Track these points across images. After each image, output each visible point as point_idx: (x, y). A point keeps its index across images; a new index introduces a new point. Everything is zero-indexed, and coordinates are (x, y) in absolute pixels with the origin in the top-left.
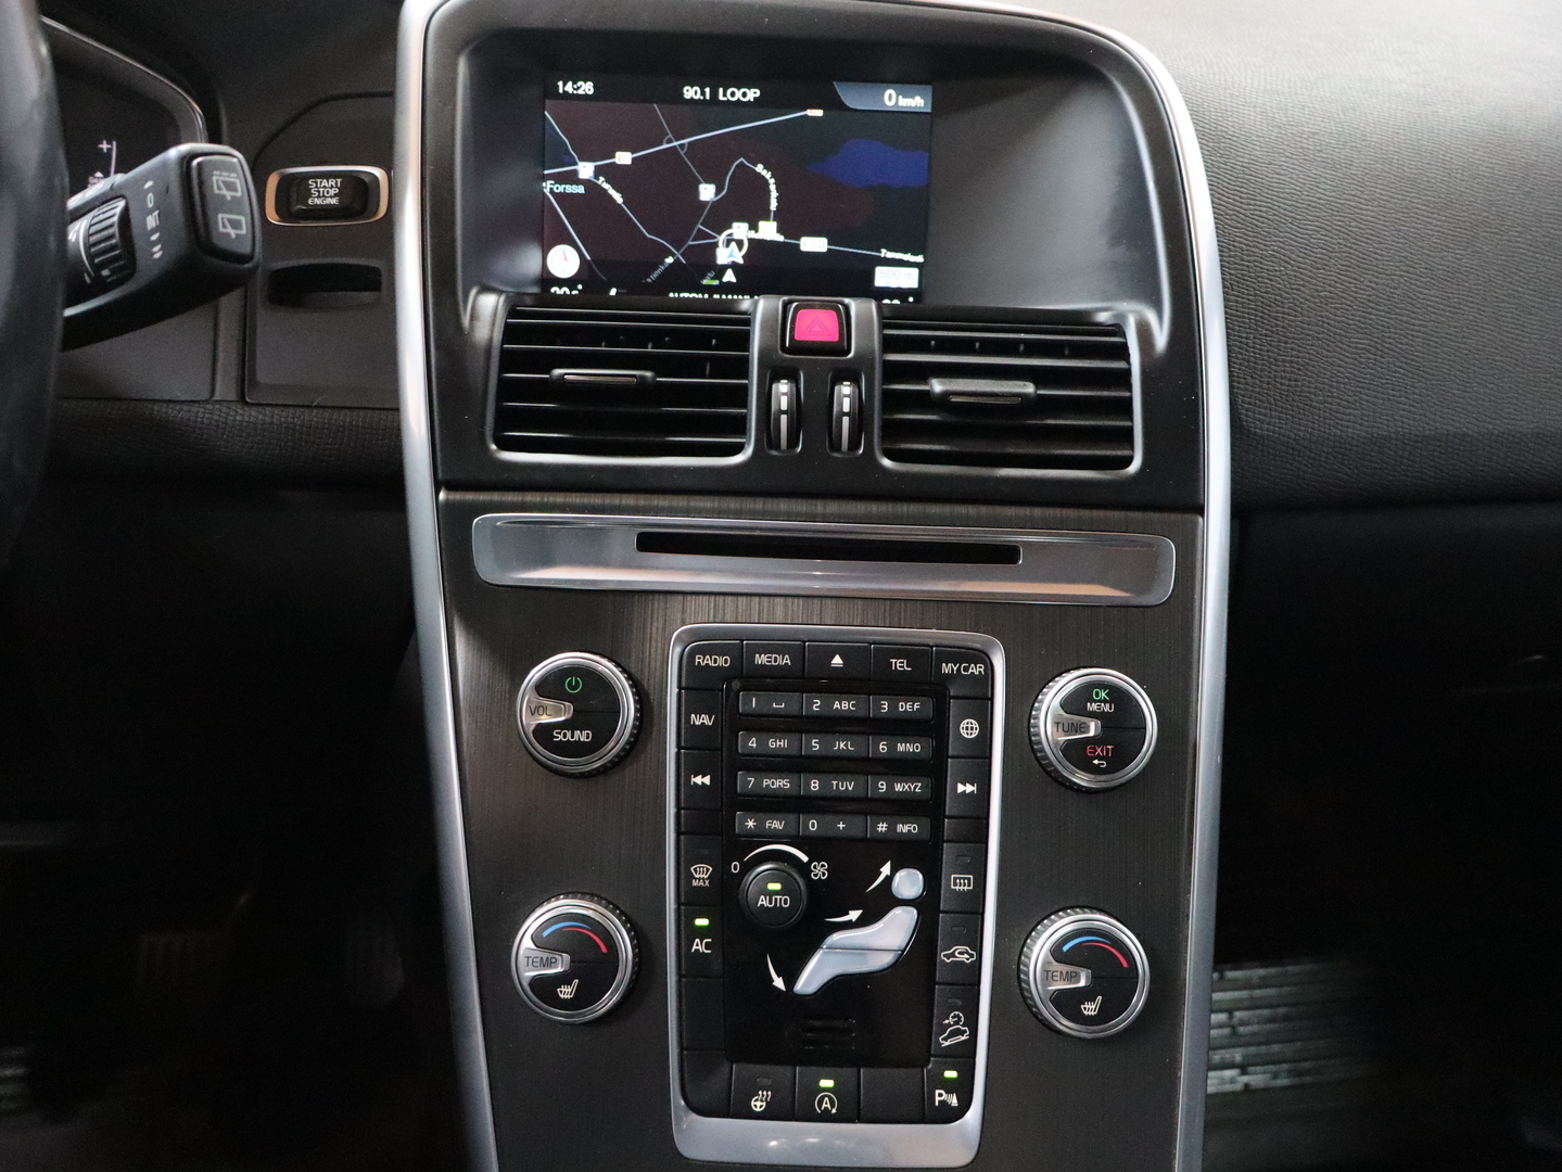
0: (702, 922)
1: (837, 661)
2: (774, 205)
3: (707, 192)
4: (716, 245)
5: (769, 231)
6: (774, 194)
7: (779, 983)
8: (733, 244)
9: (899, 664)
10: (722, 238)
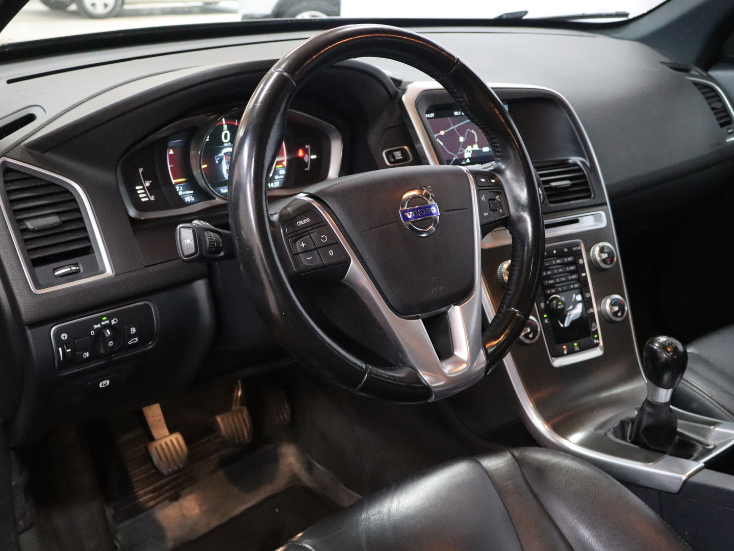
0: (545, 316)
1: (555, 252)
2: (476, 140)
3: (461, 139)
4: (464, 153)
5: (476, 147)
6: (476, 137)
7: (562, 325)
8: (468, 152)
9: (566, 250)
10: (466, 151)
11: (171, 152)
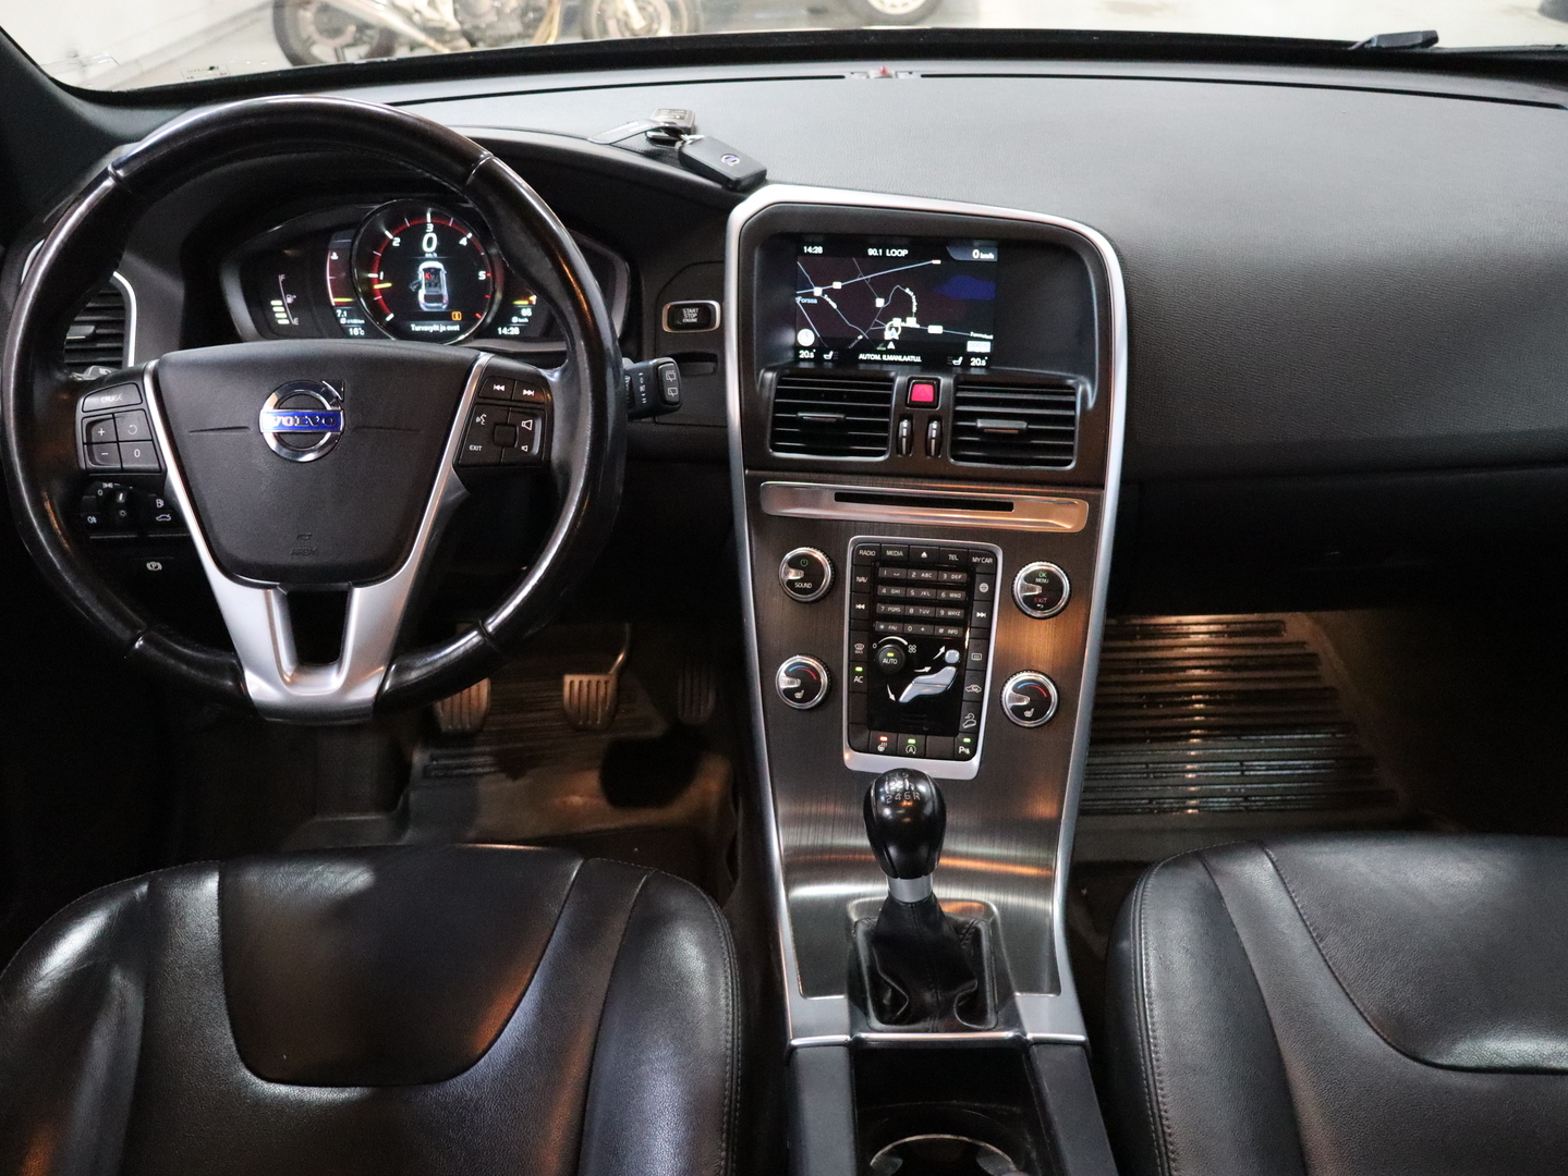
0: (859, 669)
1: (924, 555)
2: (914, 309)
3: (880, 303)
4: (884, 330)
5: (912, 322)
6: (915, 304)
7: (892, 697)
8: (893, 329)
9: (953, 557)
10: (887, 326)
11: (335, 256)
